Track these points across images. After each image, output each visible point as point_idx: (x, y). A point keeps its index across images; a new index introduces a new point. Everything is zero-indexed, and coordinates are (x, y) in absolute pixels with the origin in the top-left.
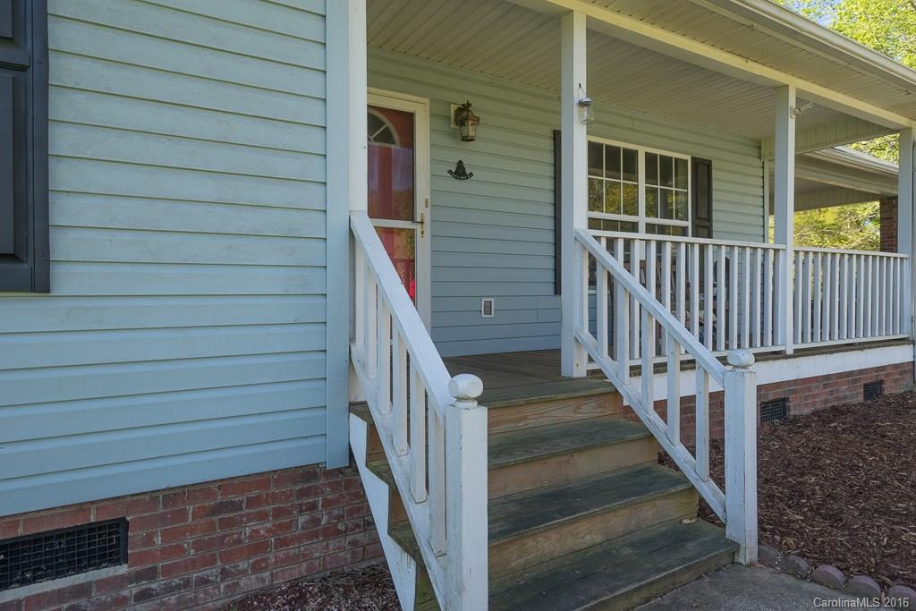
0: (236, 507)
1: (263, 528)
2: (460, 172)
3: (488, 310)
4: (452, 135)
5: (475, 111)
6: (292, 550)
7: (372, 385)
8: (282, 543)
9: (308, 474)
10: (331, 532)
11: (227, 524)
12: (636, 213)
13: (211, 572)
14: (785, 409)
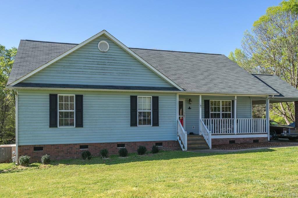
0: (169, 143)
1: (171, 145)
2: (190, 108)
3: (194, 128)
4: (188, 103)
5: (191, 100)
6: (173, 147)
7: (179, 134)
8: (172, 147)
9: (174, 141)
10: (176, 146)
11: (169, 144)
12: (220, 112)
13: (168, 148)
14: (235, 142)
